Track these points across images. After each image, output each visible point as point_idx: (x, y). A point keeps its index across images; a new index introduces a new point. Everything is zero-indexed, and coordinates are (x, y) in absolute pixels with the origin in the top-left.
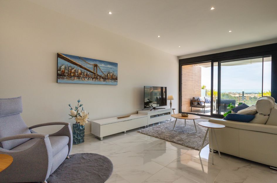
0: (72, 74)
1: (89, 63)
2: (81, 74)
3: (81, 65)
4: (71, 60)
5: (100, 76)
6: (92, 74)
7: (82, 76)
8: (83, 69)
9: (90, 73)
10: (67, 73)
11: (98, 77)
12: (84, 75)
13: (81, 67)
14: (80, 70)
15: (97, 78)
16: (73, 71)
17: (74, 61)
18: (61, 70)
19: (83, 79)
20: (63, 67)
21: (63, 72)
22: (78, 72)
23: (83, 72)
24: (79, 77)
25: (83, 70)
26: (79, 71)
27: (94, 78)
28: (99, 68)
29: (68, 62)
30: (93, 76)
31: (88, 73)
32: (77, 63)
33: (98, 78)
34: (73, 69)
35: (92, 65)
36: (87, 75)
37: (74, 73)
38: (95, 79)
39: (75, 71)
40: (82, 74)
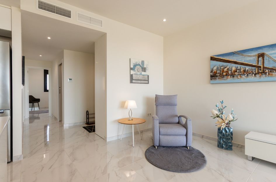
0: (224, 74)
1: (249, 55)
2: (236, 71)
3: (235, 61)
4: (223, 59)
5: (272, 69)
6: (253, 68)
7: (236, 73)
8: (239, 64)
9: (250, 68)
10: (219, 73)
11: (267, 71)
12: (241, 72)
13: (235, 63)
14: (234, 67)
15: (264, 72)
16: (225, 70)
17: (227, 59)
18: (214, 71)
19: (239, 77)
20: (215, 68)
21: (215, 73)
22: (231, 70)
23: (239, 68)
24: (233, 75)
25: (239, 66)
26: (234, 69)
27: (258, 73)
28: (270, 57)
29: (221, 61)
30: (256, 71)
31: (247, 68)
32: (230, 60)
33: (266, 73)
34: (226, 67)
35: (254, 56)
36: (244, 71)
37: (227, 72)
38: (260, 74)
39: (228, 69)
40: (238, 71)
